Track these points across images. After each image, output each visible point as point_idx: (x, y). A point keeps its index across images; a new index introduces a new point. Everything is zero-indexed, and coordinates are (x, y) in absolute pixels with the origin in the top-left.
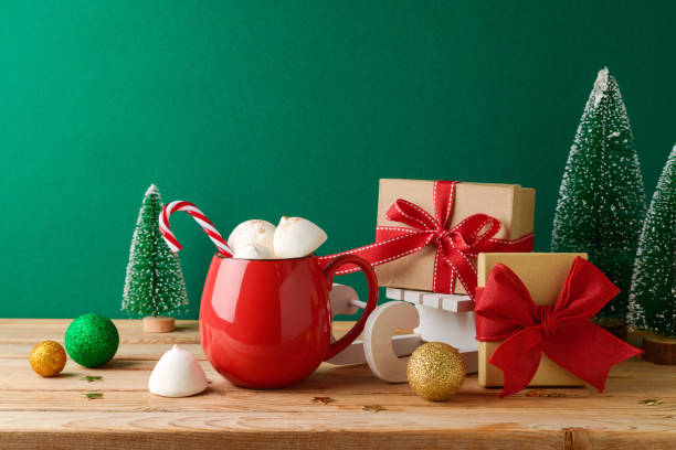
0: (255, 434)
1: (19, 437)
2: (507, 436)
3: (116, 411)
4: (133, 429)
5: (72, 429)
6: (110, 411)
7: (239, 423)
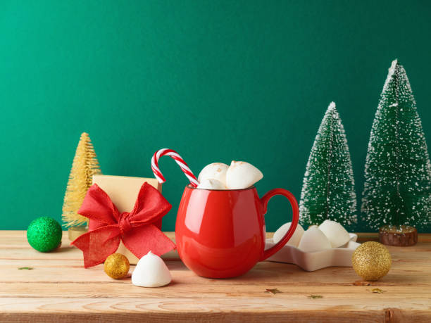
0: (171, 314)
1: (7, 316)
2: (346, 314)
3: (72, 298)
4: (86, 311)
5: (44, 311)
6: (68, 297)
7: (159, 306)
